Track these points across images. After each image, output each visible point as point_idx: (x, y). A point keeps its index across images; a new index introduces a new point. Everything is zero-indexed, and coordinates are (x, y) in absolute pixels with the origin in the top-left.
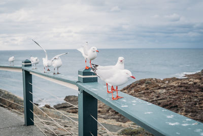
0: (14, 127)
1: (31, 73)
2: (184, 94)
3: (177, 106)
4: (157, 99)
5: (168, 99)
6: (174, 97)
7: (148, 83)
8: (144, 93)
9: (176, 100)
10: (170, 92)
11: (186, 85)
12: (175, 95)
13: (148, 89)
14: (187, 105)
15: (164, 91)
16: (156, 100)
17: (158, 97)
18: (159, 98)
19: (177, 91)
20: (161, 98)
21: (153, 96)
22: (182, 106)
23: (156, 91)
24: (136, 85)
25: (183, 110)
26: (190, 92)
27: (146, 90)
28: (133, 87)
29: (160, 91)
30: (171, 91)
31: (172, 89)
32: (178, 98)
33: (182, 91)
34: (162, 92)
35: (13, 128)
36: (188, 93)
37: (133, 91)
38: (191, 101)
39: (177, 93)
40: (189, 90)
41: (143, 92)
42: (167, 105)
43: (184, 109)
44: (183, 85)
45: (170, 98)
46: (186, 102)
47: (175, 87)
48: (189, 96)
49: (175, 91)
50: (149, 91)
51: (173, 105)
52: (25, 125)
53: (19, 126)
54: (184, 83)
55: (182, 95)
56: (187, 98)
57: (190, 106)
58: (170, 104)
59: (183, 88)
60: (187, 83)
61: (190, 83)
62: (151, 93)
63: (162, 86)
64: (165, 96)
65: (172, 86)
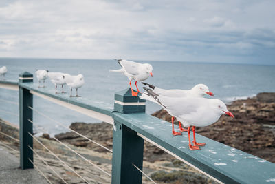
2: (233, 125)
5: (212, 132)
6: (220, 129)
9: (222, 134)
11: (236, 114)
12: (220, 126)
14: (238, 141)
17: (198, 128)
18: (199, 130)
19: (224, 120)
22: (231, 142)
26: (242, 123)
32: (225, 131)
33: (230, 121)
36: (239, 124)
38: (242, 136)
39: (224, 125)
40: (241, 120)
45: (214, 130)
46: (236, 136)
48: (240, 129)
55: (230, 127)
56: (238, 132)
57: (241, 142)
59: (231, 118)
60: (237, 111)
61: (241, 111)
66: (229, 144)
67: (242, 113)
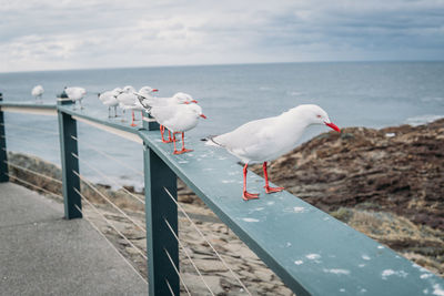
0: (43, 221)
1: (74, 117)
2: (425, 161)
3: (408, 188)
4: (365, 172)
5: (391, 172)
6: (404, 168)
7: (347, 137)
8: (338, 160)
9: (407, 175)
10: (396, 158)
11: (430, 142)
12: (405, 163)
13: (346, 150)
14: (431, 185)
15: (382, 154)
16: (364, 175)
17: (368, 168)
18: (371, 171)
19: (411, 153)
20: (375, 169)
21: (357, 165)
22: (420, 186)
23: (365, 154)
24: (321, 143)
25: (421, 195)
26: (439, 156)
27: (342, 152)
28: (315, 146)
29: (372, 154)
30: (398, 154)
31: (399, 150)
32: (412, 170)
33: (421, 154)
34: (378, 157)
35: (42, 224)
36: (435, 158)
37: (315, 156)
38: (439, 176)
39: (411, 160)
40: (438, 152)
41: (335, 156)
42: (388, 185)
43: (423, 192)
44: (424, 142)
45: (394, 169)
46: (428, 178)
47: (406, 146)
48: (435, 167)
49: (405, 155)
50: (349, 155)
51: (401, 185)
52: (64, 218)
53: (54, 220)
54: (427, 138)
55: (421, 163)
56: (432, 170)
57: (436, 186)
58: (395, 182)
59: (423, 149)
60: (433, 138)
61: (438, 137)
62: (353, 158)
63: (378, 145)
64: (384, 165)
65: (400, 144)
66: (417, 190)
67: (439, 140)
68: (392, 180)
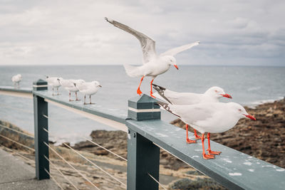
0: (20, 181)
1: (46, 100)
2: (260, 130)
3: (250, 148)
5: (238, 137)
6: (246, 135)
9: (248, 139)
10: (240, 128)
11: (263, 118)
12: (246, 131)
14: (265, 147)
16: (220, 139)
17: (223, 134)
18: (224, 136)
19: (250, 125)
20: (228, 135)
22: (258, 147)
25: (259, 153)
26: (269, 127)
30: (242, 125)
31: (242, 123)
32: (252, 136)
33: (257, 126)
35: (18, 183)
36: (266, 129)
38: (269, 141)
39: (251, 129)
40: (268, 124)
43: (260, 151)
44: (258, 118)
45: (240, 135)
46: (263, 141)
47: (246, 121)
48: (267, 134)
49: (246, 126)
51: (245, 146)
52: (36, 179)
53: (28, 180)
54: (260, 115)
55: (257, 132)
56: (265, 137)
57: (269, 147)
58: (241, 144)
59: (258, 123)
60: (264, 115)
61: (268, 115)
64: (233, 133)
66: (256, 149)
67: (269, 117)
68: (239, 142)
